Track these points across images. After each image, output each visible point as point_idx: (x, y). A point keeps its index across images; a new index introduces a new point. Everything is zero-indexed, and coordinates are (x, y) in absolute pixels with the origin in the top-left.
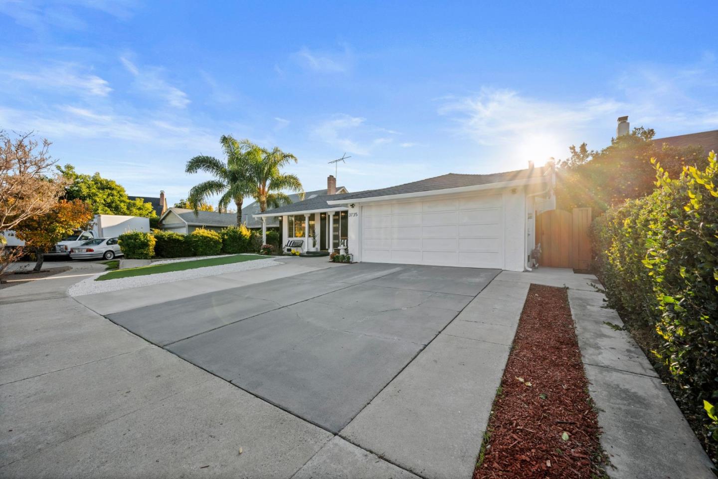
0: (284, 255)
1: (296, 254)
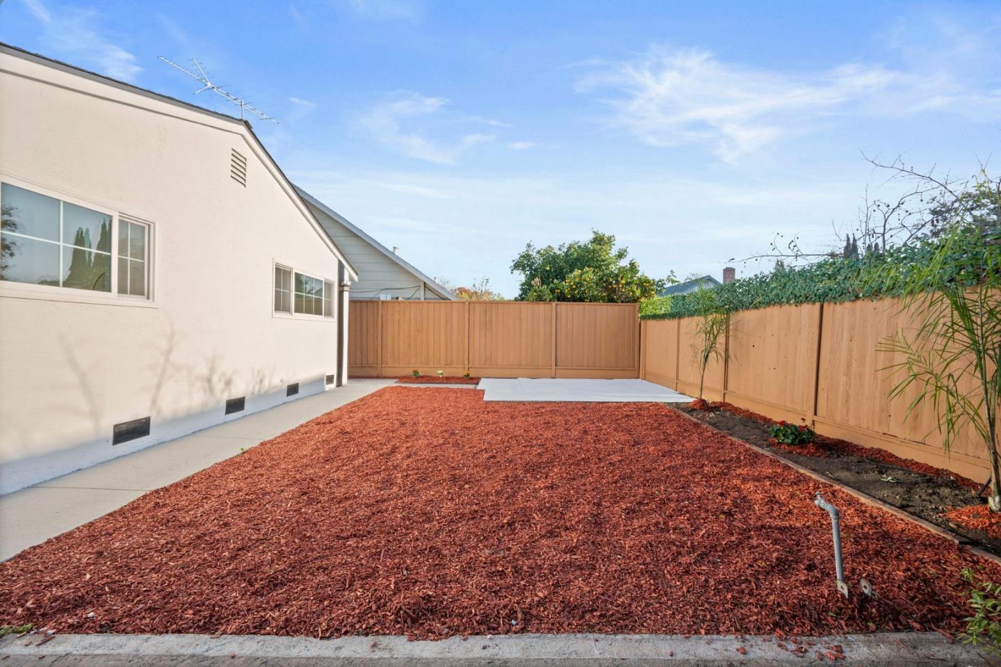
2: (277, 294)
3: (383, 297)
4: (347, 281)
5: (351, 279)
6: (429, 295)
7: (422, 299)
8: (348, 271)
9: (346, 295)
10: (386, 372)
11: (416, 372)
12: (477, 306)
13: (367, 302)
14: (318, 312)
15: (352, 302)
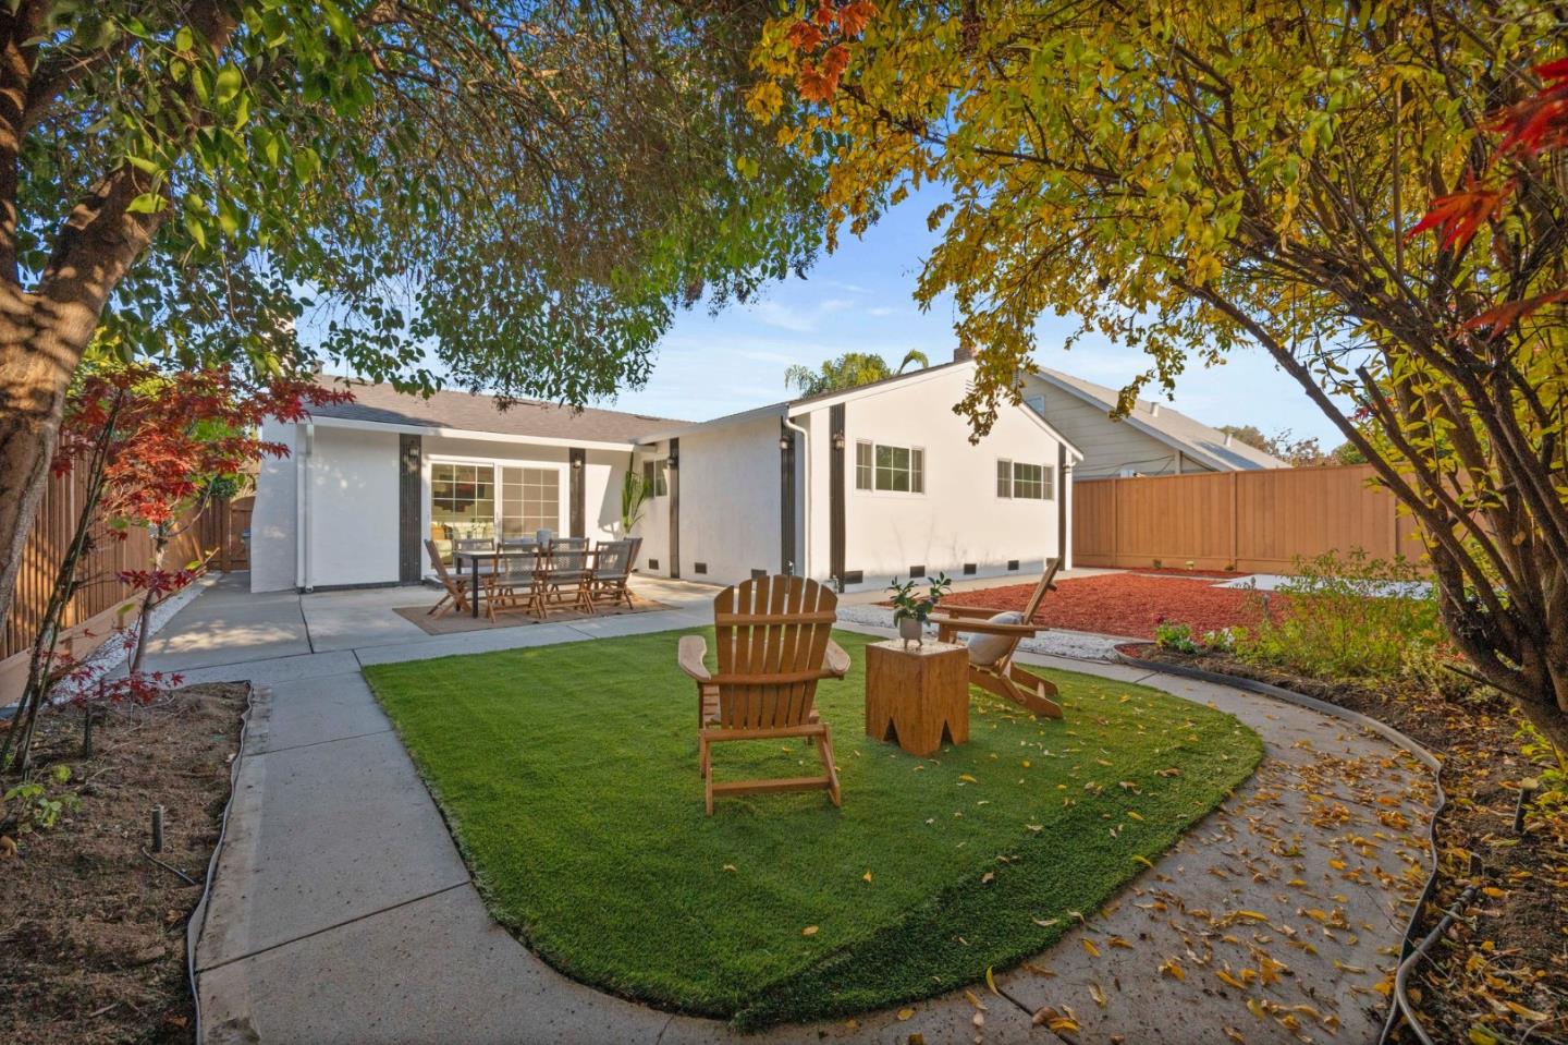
2: (1000, 482)
3: (1125, 474)
4: (1069, 462)
5: (1074, 458)
6: (1188, 466)
7: (1178, 473)
8: (1070, 451)
9: (1069, 478)
10: (1121, 562)
11: (1157, 563)
12: (1249, 477)
13: (1098, 482)
14: (1037, 496)
15: (1076, 483)
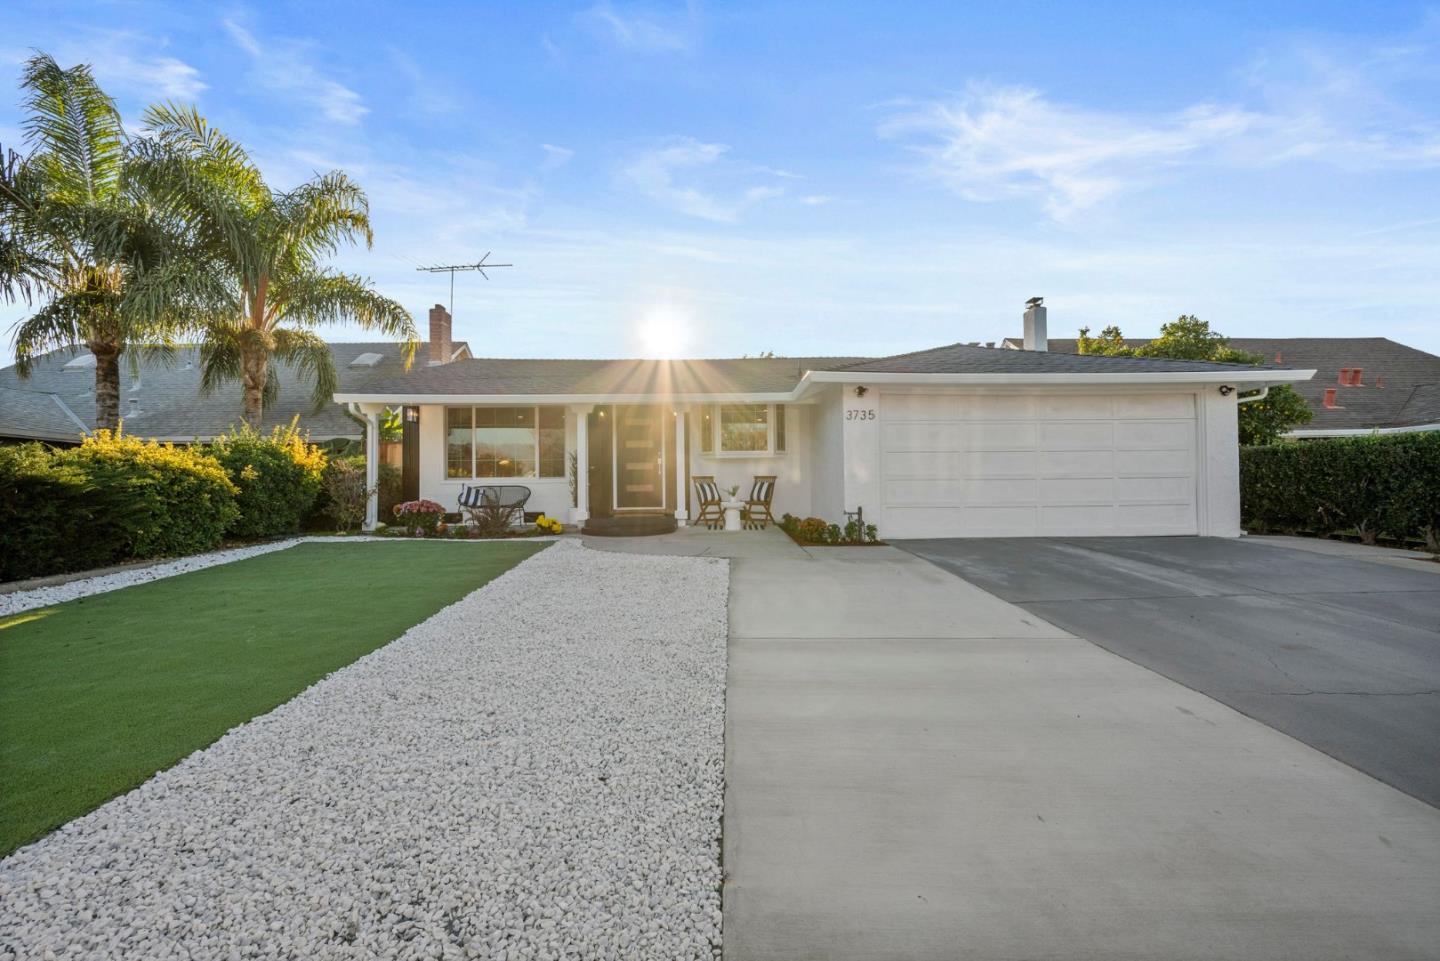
0: (513, 534)
1: (555, 527)
